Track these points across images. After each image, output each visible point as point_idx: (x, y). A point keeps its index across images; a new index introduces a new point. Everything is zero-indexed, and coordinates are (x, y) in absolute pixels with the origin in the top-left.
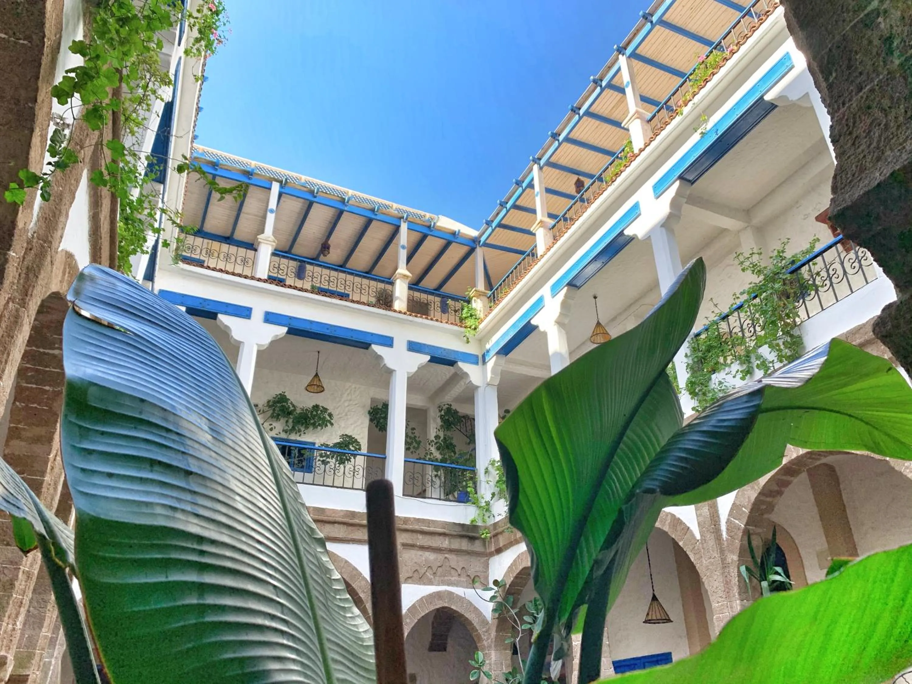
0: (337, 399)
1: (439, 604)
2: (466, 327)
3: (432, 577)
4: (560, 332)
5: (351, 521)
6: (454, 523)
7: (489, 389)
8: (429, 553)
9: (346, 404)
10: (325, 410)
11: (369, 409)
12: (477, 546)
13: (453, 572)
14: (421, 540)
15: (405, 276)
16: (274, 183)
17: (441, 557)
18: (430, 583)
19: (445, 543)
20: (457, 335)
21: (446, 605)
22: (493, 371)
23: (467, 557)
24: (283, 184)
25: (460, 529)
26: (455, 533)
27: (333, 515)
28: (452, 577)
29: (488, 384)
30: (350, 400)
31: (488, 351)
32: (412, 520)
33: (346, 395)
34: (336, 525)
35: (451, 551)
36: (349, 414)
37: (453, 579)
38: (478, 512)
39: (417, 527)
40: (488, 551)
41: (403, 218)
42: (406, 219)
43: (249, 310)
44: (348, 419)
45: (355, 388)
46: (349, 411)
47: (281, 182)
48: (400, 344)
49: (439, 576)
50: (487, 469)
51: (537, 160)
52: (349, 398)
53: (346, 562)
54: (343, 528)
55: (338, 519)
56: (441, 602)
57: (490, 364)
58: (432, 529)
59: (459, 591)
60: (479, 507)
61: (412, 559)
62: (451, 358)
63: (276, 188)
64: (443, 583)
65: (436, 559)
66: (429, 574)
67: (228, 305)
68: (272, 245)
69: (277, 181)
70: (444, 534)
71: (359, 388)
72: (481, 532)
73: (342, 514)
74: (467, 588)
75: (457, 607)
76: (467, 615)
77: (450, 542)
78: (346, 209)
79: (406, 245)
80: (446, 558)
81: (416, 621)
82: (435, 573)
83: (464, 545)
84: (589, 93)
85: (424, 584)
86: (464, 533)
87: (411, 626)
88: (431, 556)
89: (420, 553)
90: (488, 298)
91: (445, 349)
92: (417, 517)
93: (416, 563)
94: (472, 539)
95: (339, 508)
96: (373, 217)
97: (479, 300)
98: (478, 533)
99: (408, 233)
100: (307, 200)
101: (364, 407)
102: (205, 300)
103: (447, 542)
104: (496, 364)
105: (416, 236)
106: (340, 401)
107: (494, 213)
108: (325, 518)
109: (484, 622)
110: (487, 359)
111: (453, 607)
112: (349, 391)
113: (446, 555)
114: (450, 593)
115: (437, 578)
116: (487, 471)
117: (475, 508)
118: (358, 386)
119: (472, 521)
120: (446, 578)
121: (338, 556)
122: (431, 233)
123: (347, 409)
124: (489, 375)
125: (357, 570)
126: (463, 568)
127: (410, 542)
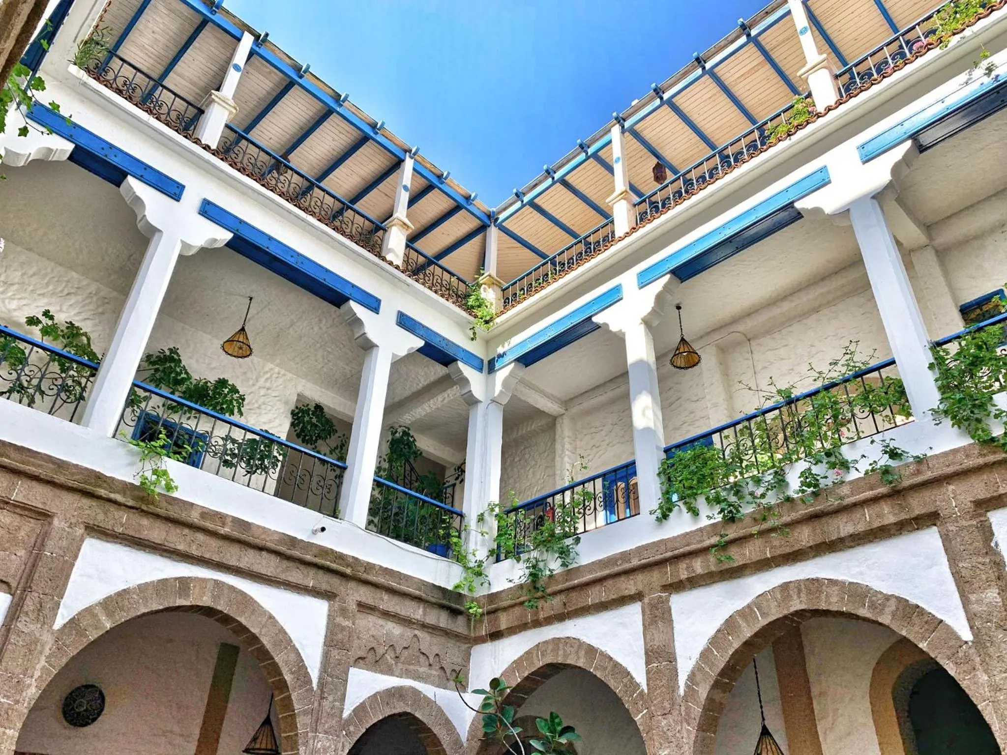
0: (251, 382)
1: (399, 708)
2: (476, 317)
3: (393, 662)
4: (646, 334)
5: (289, 552)
6: (434, 585)
7: (493, 407)
8: (394, 624)
9: (263, 392)
10: (234, 390)
11: (293, 408)
12: (459, 626)
13: (422, 659)
14: (387, 603)
15: (405, 224)
16: (246, 34)
17: (409, 633)
18: (389, 672)
19: (417, 612)
20: (460, 325)
21: (409, 711)
22: (505, 383)
23: (443, 640)
24: (260, 40)
25: (440, 595)
26: (433, 600)
27: (263, 537)
28: (421, 666)
29: (493, 401)
30: (268, 389)
31: (501, 356)
32: (377, 568)
33: (263, 380)
34: (264, 553)
35: (424, 626)
36: (263, 407)
37: (421, 670)
38: (464, 575)
39: (381, 580)
40: (473, 635)
41: (411, 151)
42: (415, 154)
43: (182, 187)
44: (260, 414)
45: (279, 373)
46: (264, 403)
47: (257, 37)
48: (388, 312)
49: (403, 663)
50: (482, 514)
51: (620, 121)
52: (268, 385)
53: (271, 617)
54: (274, 560)
55: (270, 545)
56: (402, 704)
57: (501, 375)
58: (404, 588)
59: (428, 690)
60: (466, 568)
61: (369, 629)
62: (451, 352)
63: (247, 41)
64: (407, 674)
65: (402, 636)
66: (389, 658)
67: (147, 167)
68: (231, 112)
69: (252, 32)
70: (418, 599)
71: (284, 375)
72: (467, 605)
73: (276, 537)
74: (438, 686)
75: (423, 715)
76: (436, 730)
77: (424, 615)
78: (338, 109)
79: (409, 186)
80: (415, 636)
81: (364, 730)
82: (397, 657)
83: (442, 620)
84: (726, 42)
85: (382, 672)
86: (445, 602)
87: (356, 739)
88: (395, 630)
89: (381, 622)
90: (503, 290)
91: (444, 339)
92: (385, 565)
93: (373, 636)
94: (455, 613)
95: (272, 527)
96: (372, 134)
97: (490, 290)
98: (461, 604)
99: (413, 175)
100: (289, 76)
101: (286, 403)
102: (111, 146)
103: (421, 611)
104: (511, 374)
105: (422, 183)
106: (253, 385)
107: (532, 182)
108: (250, 539)
109: (457, 742)
110: (497, 366)
111: (418, 715)
112: (268, 375)
113: (416, 632)
114: (416, 693)
115: (400, 666)
116: (481, 518)
117: (461, 569)
118: (283, 372)
119: (456, 587)
120: (412, 667)
121: (259, 605)
122: (440, 186)
123: (261, 401)
124: (498, 388)
125: (286, 633)
126: (437, 655)
127: (370, 602)
